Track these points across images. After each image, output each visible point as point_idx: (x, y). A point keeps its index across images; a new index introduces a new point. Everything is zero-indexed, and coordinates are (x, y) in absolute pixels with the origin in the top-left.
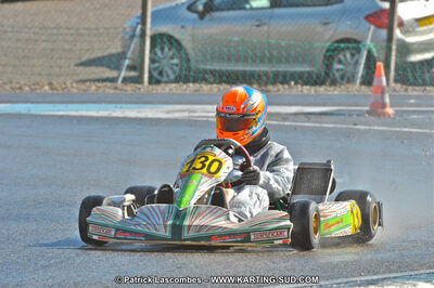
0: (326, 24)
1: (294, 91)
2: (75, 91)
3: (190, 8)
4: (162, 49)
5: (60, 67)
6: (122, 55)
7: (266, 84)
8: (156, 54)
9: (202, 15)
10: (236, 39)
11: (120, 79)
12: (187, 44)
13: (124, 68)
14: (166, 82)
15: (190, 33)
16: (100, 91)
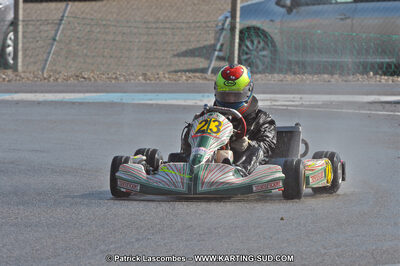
1: (372, 82)
2: (167, 81)
3: (278, 3)
4: (252, 42)
7: (349, 74)
8: (247, 46)
9: (290, 10)
10: (319, 32)
11: (210, 70)
12: (277, 38)
13: (214, 58)
15: (276, 25)
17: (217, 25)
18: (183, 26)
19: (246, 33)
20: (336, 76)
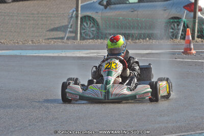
0: (165, 10)
1: (148, 43)
2: (44, 44)
3: (100, 3)
7: (136, 39)
8: (84, 26)
9: (106, 7)
10: (121, 18)
11: (66, 38)
12: (99, 21)
13: (68, 32)
14: (87, 39)
15: (99, 15)
16: (55, 44)
17: (69, 15)
18: (52, 15)
19: (84, 19)
20: (130, 40)
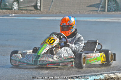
4: (111, 2)
5: (82, 7)
6: (100, 4)
8: (109, 3)
11: (99, 11)
16: (93, 14)
